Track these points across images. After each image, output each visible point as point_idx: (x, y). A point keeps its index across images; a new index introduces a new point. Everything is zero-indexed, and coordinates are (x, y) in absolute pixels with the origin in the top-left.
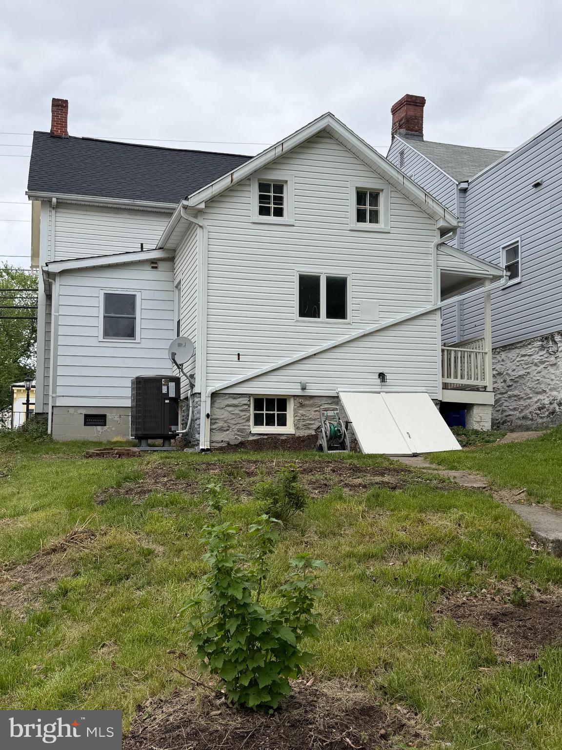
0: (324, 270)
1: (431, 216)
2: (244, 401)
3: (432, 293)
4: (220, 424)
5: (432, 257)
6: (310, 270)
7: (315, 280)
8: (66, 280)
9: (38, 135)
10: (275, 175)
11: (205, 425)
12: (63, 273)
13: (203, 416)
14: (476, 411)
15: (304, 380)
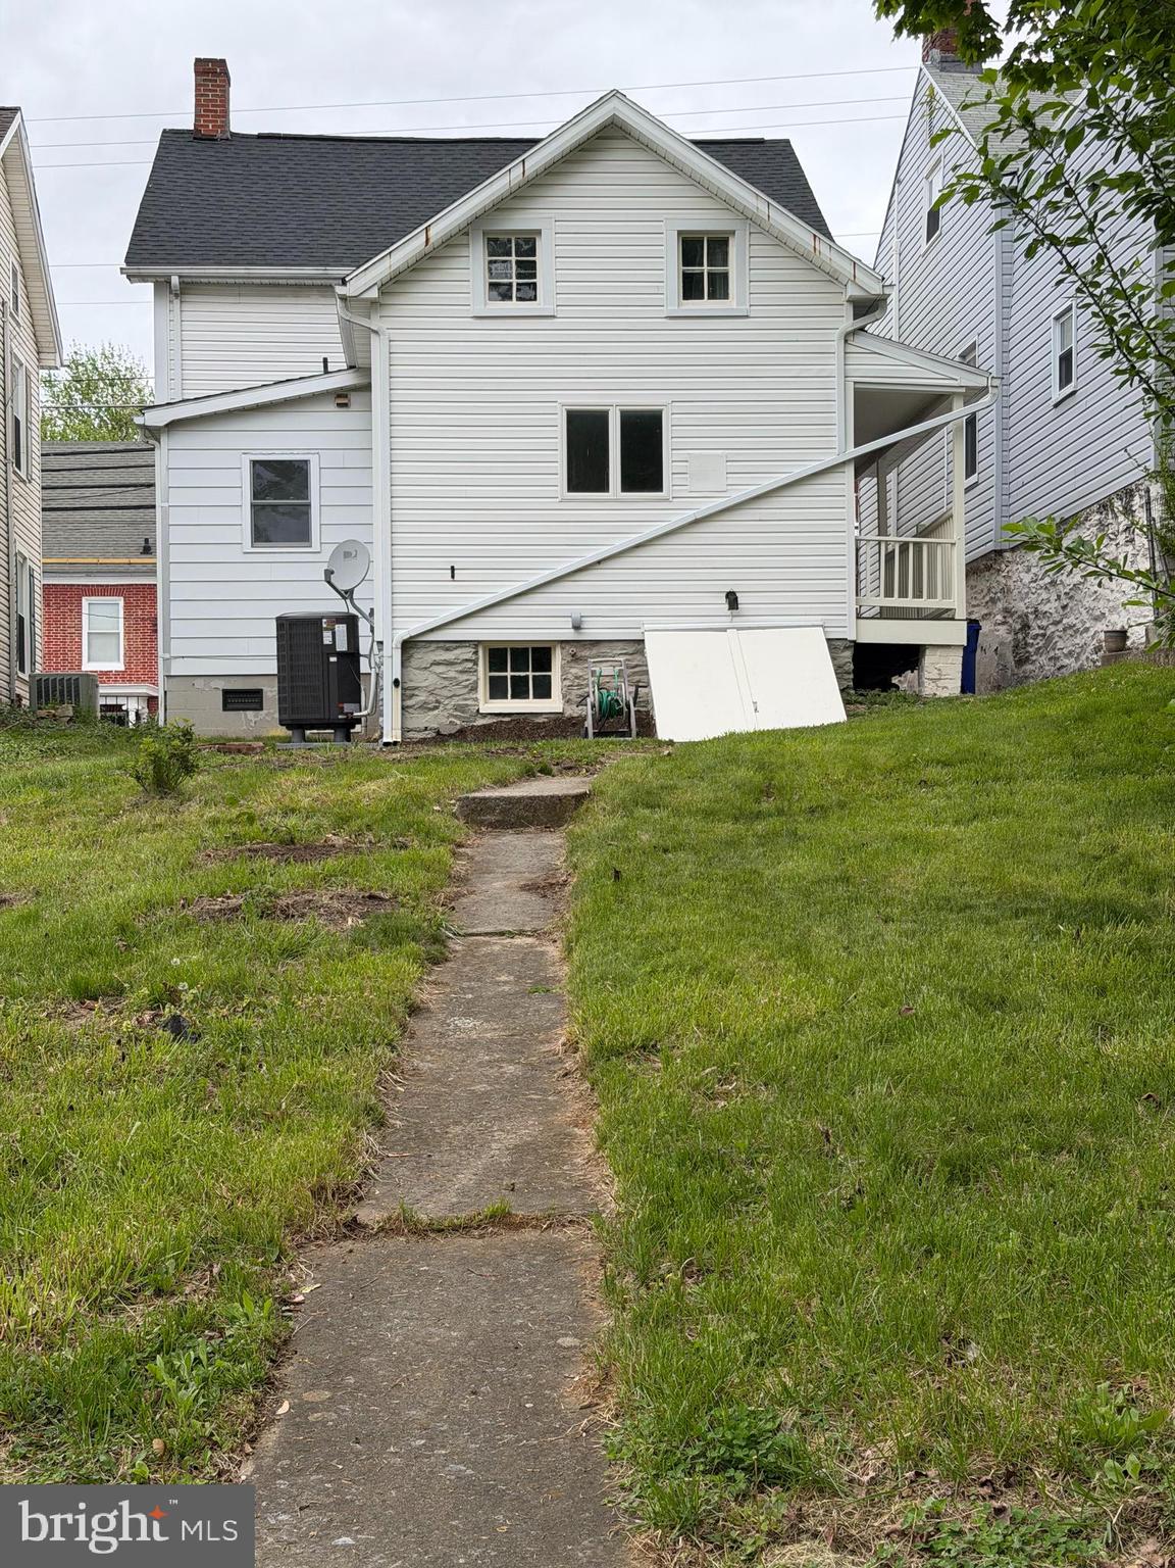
0: (615, 399)
1: (833, 278)
2: (467, 653)
3: (836, 430)
4: (422, 697)
5: (835, 360)
6: (588, 400)
7: (599, 419)
8: (182, 439)
9: (170, 138)
10: (519, 221)
11: (391, 700)
12: (174, 426)
13: (387, 683)
14: (929, 660)
15: (577, 611)
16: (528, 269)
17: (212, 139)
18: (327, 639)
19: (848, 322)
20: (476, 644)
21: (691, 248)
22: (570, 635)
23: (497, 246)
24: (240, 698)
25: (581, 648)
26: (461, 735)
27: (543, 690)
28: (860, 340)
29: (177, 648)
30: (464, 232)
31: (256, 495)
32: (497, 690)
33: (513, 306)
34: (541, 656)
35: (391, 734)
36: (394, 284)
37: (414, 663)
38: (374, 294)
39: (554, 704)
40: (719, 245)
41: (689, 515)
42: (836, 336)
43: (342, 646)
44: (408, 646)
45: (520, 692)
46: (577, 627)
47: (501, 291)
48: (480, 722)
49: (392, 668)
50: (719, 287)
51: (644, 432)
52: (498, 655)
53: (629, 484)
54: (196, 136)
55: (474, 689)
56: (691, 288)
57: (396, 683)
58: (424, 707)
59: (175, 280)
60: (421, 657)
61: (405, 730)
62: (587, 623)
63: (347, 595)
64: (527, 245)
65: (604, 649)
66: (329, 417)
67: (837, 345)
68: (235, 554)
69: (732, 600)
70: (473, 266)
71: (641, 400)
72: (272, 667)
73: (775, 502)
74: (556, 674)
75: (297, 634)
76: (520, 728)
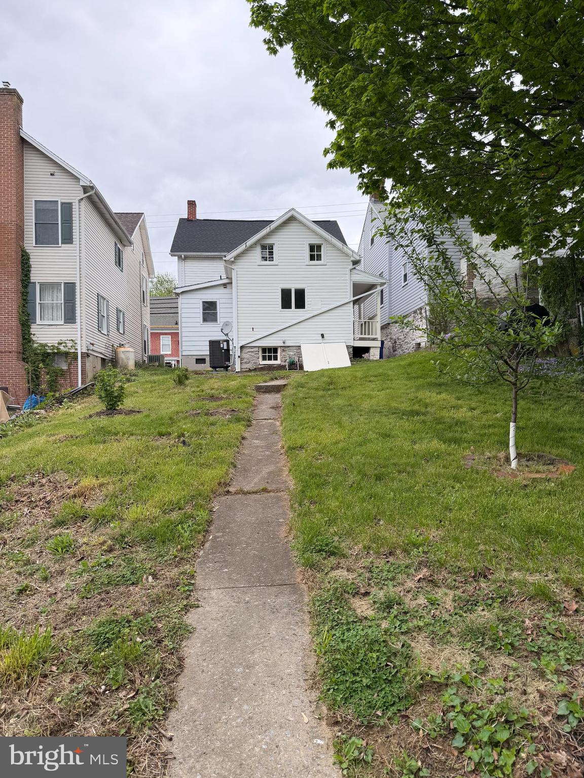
0: (293, 286)
1: (347, 255)
2: (256, 349)
3: (348, 294)
4: (245, 360)
5: (348, 276)
6: (286, 286)
7: (289, 291)
8: (184, 296)
9: (181, 220)
10: (269, 241)
11: (238, 361)
12: (183, 293)
13: (237, 357)
14: (371, 350)
15: (284, 339)
16: (271, 253)
17: (192, 221)
18: (222, 346)
19: (351, 267)
20: (259, 347)
21: (312, 248)
22: (283, 345)
23: (264, 247)
24: (200, 361)
25: (285, 348)
26: (255, 370)
27: (276, 358)
28: (354, 271)
29: (184, 348)
30: (255, 244)
31: (204, 310)
32: (264, 358)
33: (268, 262)
34: (275, 350)
35: (238, 369)
36: (238, 257)
37: (243, 352)
38: (233, 259)
39: (278, 362)
40: (319, 247)
41: (312, 315)
42: (348, 270)
43: (225, 348)
44: (242, 347)
45: (270, 359)
46: (284, 343)
47: (265, 259)
48: (260, 366)
49: (238, 353)
50: (319, 258)
51: (300, 294)
52: (264, 350)
53: (297, 307)
54: (188, 220)
55: (259, 358)
56: (312, 258)
57: (239, 357)
58: (246, 363)
59: (183, 256)
60: (245, 350)
61: (241, 369)
62: (287, 342)
63: (227, 335)
64: (271, 247)
65: (290, 348)
66: (222, 290)
67: (348, 272)
68: (198, 325)
69: (323, 336)
70: (258, 252)
71: (300, 286)
72: (208, 353)
73: (333, 311)
74: (279, 354)
75: (214, 345)
76: (270, 368)
